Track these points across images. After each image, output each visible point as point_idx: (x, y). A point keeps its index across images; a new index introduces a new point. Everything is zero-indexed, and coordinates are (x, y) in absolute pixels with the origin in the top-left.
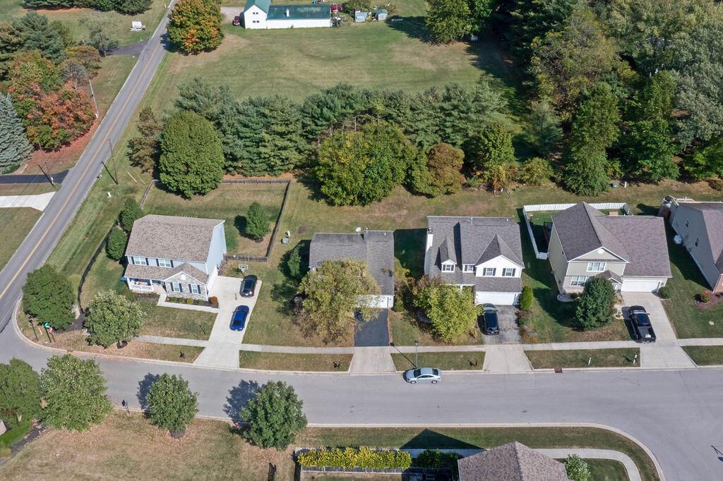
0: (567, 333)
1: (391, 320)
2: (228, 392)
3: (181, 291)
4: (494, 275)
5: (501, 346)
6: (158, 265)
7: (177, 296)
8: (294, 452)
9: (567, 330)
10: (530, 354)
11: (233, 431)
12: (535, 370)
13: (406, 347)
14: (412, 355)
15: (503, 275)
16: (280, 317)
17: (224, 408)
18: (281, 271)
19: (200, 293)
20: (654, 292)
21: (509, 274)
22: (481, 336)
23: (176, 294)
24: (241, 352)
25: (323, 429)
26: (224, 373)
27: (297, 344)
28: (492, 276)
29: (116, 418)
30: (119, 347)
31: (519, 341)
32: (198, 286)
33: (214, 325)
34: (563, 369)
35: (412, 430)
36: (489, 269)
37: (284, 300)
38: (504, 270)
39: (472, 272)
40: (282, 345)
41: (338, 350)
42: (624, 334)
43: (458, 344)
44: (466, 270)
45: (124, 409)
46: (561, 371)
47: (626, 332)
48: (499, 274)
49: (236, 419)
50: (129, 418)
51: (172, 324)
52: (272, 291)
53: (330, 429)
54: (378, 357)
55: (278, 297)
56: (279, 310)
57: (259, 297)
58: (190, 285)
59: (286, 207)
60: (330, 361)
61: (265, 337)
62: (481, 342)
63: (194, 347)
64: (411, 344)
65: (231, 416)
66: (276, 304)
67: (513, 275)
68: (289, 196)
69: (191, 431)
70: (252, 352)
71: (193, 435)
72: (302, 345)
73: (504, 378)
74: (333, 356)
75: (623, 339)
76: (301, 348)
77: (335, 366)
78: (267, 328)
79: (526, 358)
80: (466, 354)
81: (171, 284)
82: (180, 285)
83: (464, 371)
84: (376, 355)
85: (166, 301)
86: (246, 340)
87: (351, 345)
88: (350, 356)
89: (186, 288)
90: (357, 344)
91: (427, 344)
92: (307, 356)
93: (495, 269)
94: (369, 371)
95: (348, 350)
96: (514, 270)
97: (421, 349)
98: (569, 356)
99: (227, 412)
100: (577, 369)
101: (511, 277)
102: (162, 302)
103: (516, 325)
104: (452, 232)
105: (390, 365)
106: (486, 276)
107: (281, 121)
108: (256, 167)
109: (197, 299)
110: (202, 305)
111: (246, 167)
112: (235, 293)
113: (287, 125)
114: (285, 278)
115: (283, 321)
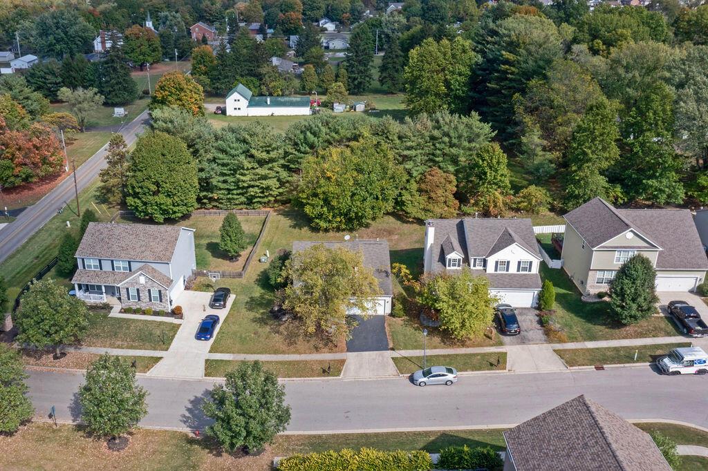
0: (600, 331)
1: (389, 325)
2: (188, 402)
3: (139, 300)
4: (507, 270)
5: (525, 346)
6: (113, 269)
7: (134, 307)
8: (273, 462)
9: (599, 329)
10: (562, 353)
11: (191, 441)
12: (571, 368)
13: (410, 351)
14: (418, 358)
15: (518, 270)
16: (256, 326)
17: (181, 418)
18: (258, 285)
19: (161, 301)
20: (691, 292)
21: (525, 269)
22: (499, 338)
23: (132, 303)
24: (207, 361)
25: (310, 437)
26: (185, 383)
27: (276, 352)
28: (505, 272)
29: (37, 431)
30: (56, 358)
31: (545, 341)
32: (160, 291)
33: (176, 336)
34: (605, 366)
35: (427, 434)
36: (503, 263)
37: (262, 311)
38: (519, 263)
39: (482, 268)
41: (326, 356)
42: (669, 331)
43: (473, 346)
44: (474, 266)
45: (50, 421)
46: (603, 368)
47: (670, 328)
48: (513, 269)
49: (195, 429)
50: (54, 431)
51: (125, 335)
52: (247, 303)
53: (320, 436)
54: (377, 361)
55: (253, 308)
56: (255, 320)
57: (231, 309)
58: (149, 291)
59: (265, 233)
60: (318, 368)
61: (238, 345)
62: (501, 344)
63: (149, 357)
64: (416, 348)
65: (190, 427)
66: (252, 315)
67: (530, 271)
68: (268, 225)
69: (135, 443)
70: (221, 360)
71: (138, 447)
72: (283, 352)
73: (535, 378)
74: (321, 362)
75: (669, 334)
76: (282, 355)
77: (324, 371)
78: (241, 337)
79: (556, 357)
80: (484, 355)
81: (127, 289)
82: (138, 290)
83: (484, 372)
84: (374, 359)
85: (120, 312)
86: (213, 350)
87: (342, 351)
88: (343, 362)
89: (144, 295)
90: (348, 350)
91: (435, 348)
92: (290, 363)
93: (508, 262)
94: (367, 375)
95: (338, 356)
96: (531, 263)
97: (429, 352)
98: (609, 353)
99: (185, 422)
100: (622, 365)
101: (527, 273)
102: (114, 313)
103: (538, 326)
104: (456, 229)
105: (392, 368)
106: (498, 272)
107: (262, 147)
108: (233, 199)
109: (158, 309)
110: (163, 316)
111: (222, 199)
112: (204, 306)
113: (268, 152)
114: (263, 291)
115: (260, 330)
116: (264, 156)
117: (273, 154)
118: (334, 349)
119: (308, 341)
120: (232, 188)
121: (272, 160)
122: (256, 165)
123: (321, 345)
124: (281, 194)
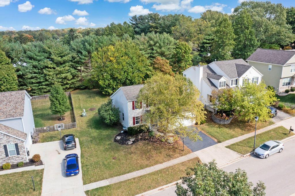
16: (111, 153)
19: (18, 153)
21: (255, 82)
24: (87, 192)
27: (142, 167)
32: (16, 145)
33: (44, 180)
38: (253, 79)
39: (235, 86)
40: (128, 172)
44: (232, 85)
52: (91, 141)
54: (219, 152)
56: (107, 150)
57: (81, 147)
58: (5, 147)
66: (101, 147)
72: (147, 166)
78: (104, 164)
84: (215, 151)
86: (87, 181)
87: (189, 153)
88: (198, 159)
90: (194, 150)
92: (161, 171)
93: (248, 79)
94: (223, 163)
95: (191, 156)
96: (258, 78)
105: (233, 153)
107: (58, 54)
108: (43, 88)
109: (15, 163)
110: (22, 166)
111: (34, 90)
112: (57, 150)
113: (62, 57)
114: (98, 131)
115: (116, 155)
116: (59, 59)
117: (65, 58)
118: (183, 153)
119: (160, 153)
120: (42, 80)
121: (65, 62)
122: (55, 66)
123: (171, 153)
124: (73, 83)
